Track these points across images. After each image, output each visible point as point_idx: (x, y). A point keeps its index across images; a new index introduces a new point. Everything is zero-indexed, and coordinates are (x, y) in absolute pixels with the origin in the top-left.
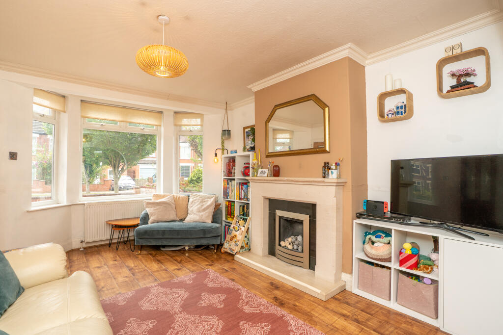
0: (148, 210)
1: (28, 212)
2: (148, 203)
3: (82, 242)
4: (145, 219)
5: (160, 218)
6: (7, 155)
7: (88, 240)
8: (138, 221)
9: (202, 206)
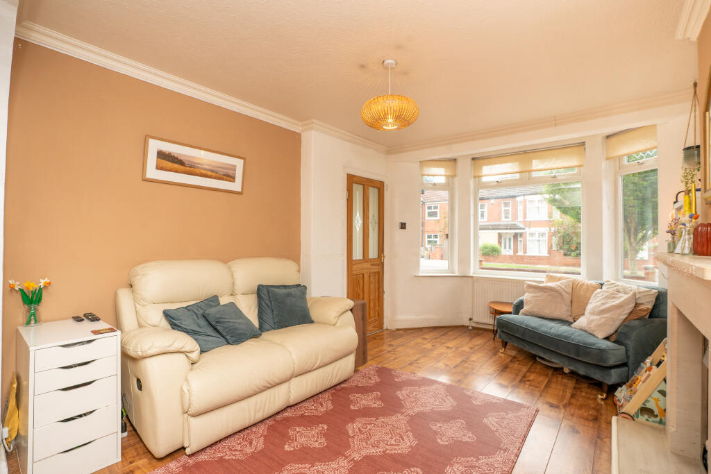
0: (526, 297)
1: (415, 276)
2: (530, 286)
3: (471, 319)
4: (519, 307)
5: (536, 310)
6: (398, 226)
7: (475, 319)
8: (510, 309)
9: (603, 304)
